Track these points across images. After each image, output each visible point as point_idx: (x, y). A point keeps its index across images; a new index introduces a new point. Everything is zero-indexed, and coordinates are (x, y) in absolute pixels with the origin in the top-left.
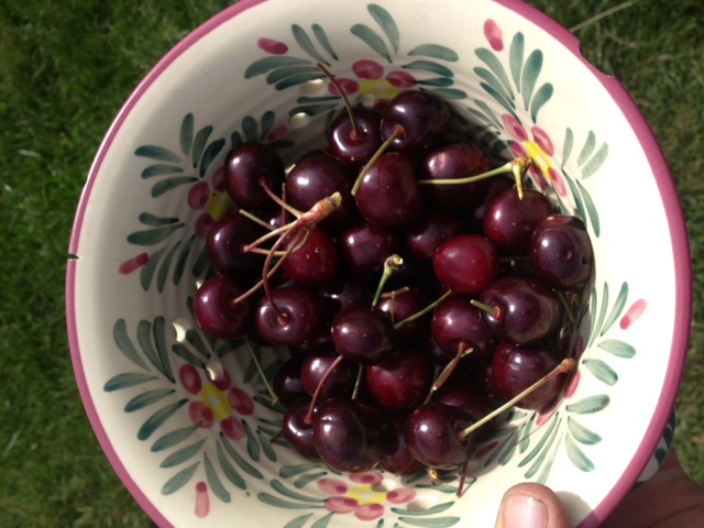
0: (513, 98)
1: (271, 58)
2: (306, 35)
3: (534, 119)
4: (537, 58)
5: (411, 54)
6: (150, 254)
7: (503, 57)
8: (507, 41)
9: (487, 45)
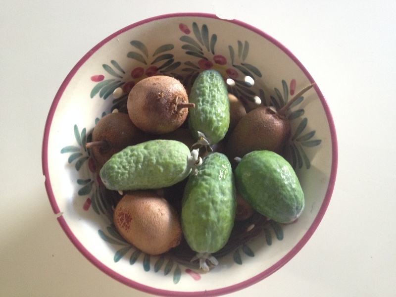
0: (202, 50)
1: (99, 84)
2: (109, 67)
3: (213, 53)
4: (205, 28)
5: (154, 55)
6: (90, 198)
7: (192, 35)
8: (191, 28)
9: (184, 34)
